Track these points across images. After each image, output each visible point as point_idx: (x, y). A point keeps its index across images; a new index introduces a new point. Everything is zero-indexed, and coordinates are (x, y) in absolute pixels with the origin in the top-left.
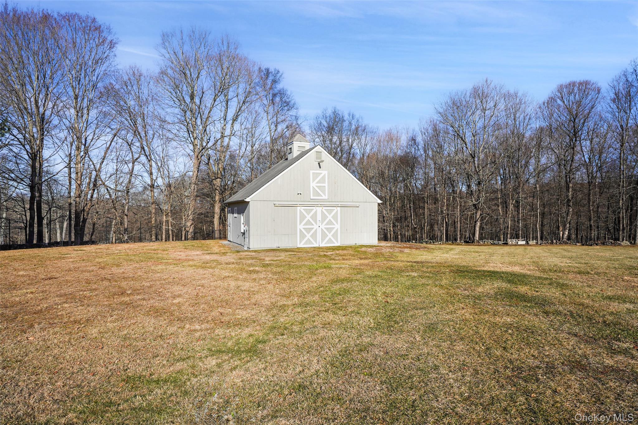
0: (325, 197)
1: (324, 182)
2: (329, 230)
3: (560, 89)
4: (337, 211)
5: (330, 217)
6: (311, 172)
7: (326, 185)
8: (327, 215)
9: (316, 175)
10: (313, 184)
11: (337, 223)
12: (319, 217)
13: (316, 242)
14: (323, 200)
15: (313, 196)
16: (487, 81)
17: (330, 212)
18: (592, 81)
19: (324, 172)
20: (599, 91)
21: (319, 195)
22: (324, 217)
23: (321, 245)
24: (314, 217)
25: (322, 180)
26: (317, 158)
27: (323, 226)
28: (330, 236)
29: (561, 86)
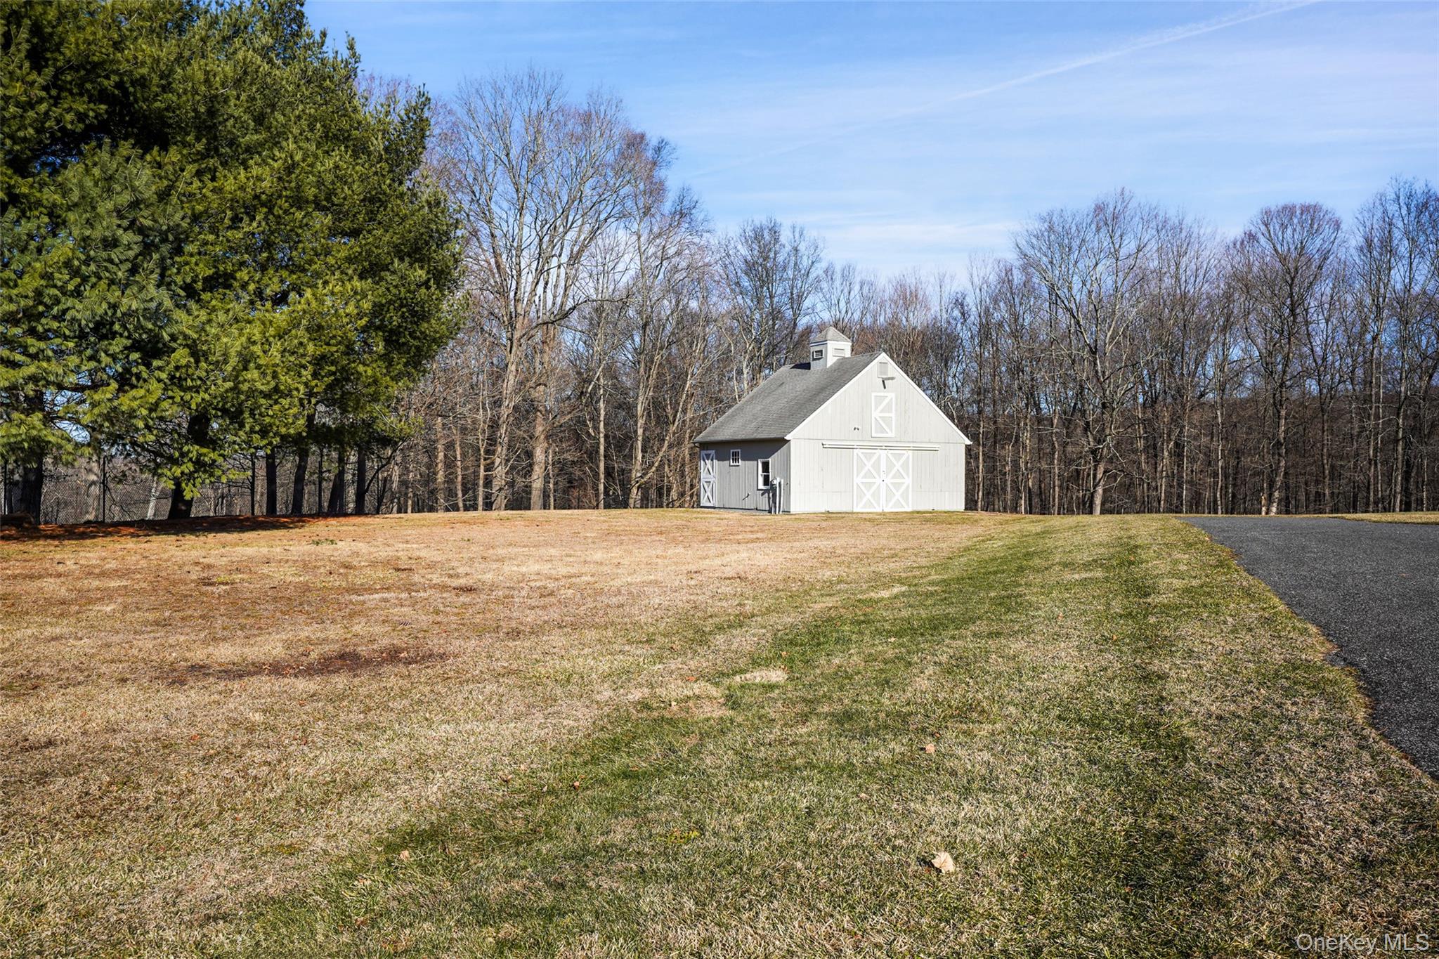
0: (891, 434)
1: (890, 411)
2: (897, 486)
3: (1267, 218)
4: (908, 457)
5: (898, 466)
6: (873, 394)
7: (893, 415)
8: (895, 462)
9: (880, 399)
10: (876, 414)
11: (908, 475)
12: (883, 467)
13: (879, 505)
14: (889, 439)
15: (876, 432)
16: (1122, 194)
17: (898, 457)
18: (1324, 208)
19: (890, 395)
20: (1337, 225)
21: (883, 431)
22: (890, 466)
23: (887, 510)
24: (877, 465)
25: (888, 408)
26: (881, 373)
27: (889, 480)
28: (898, 495)
29: (1268, 212)
